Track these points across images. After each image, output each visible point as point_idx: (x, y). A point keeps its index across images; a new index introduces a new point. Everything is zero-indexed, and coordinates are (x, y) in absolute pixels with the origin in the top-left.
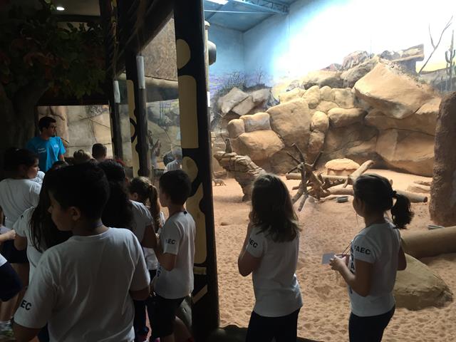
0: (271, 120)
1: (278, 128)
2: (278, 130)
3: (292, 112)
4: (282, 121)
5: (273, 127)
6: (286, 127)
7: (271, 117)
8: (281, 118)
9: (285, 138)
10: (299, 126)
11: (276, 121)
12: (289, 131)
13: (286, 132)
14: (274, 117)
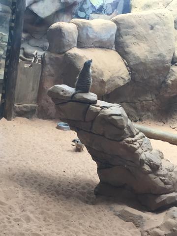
0: (119, 34)
1: (127, 50)
2: (127, 53)
3: (152, 28)
4: (134, 40)
5: (119, 47)
6: (139, 50)
7: (118, 30)
8: (134, 36)
9: (135, 67)
10: (158, 52)
11: (125, 37)
12: (142, 57)
13: (138, 58)
14: (123, 30)
